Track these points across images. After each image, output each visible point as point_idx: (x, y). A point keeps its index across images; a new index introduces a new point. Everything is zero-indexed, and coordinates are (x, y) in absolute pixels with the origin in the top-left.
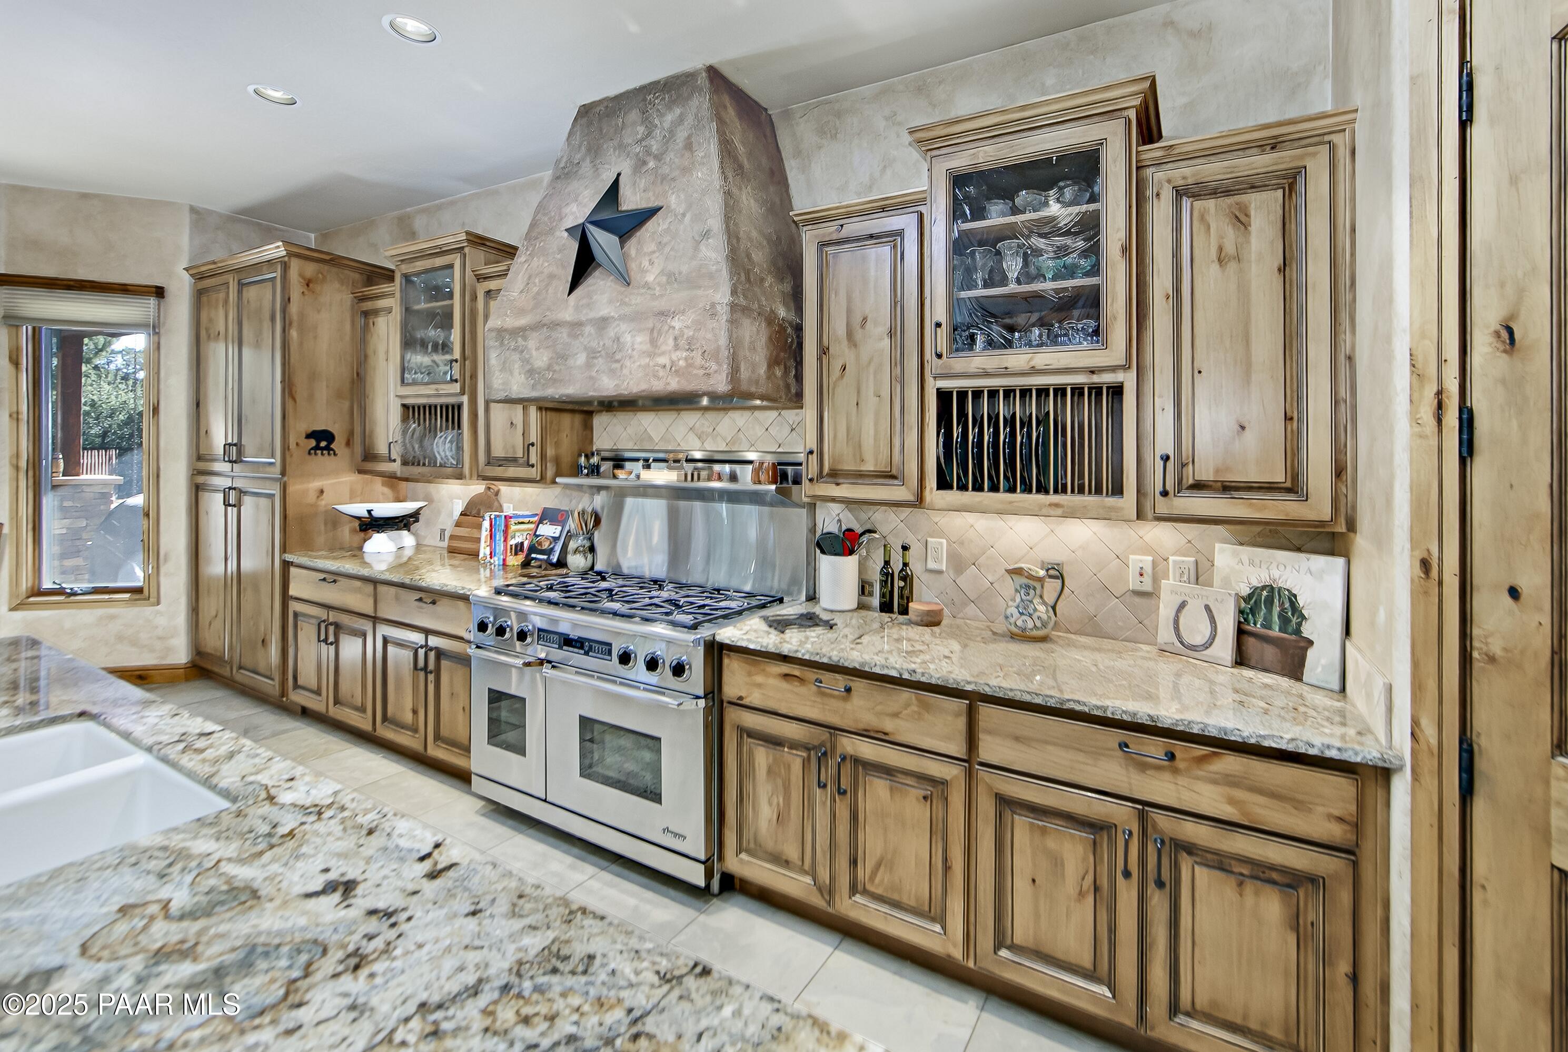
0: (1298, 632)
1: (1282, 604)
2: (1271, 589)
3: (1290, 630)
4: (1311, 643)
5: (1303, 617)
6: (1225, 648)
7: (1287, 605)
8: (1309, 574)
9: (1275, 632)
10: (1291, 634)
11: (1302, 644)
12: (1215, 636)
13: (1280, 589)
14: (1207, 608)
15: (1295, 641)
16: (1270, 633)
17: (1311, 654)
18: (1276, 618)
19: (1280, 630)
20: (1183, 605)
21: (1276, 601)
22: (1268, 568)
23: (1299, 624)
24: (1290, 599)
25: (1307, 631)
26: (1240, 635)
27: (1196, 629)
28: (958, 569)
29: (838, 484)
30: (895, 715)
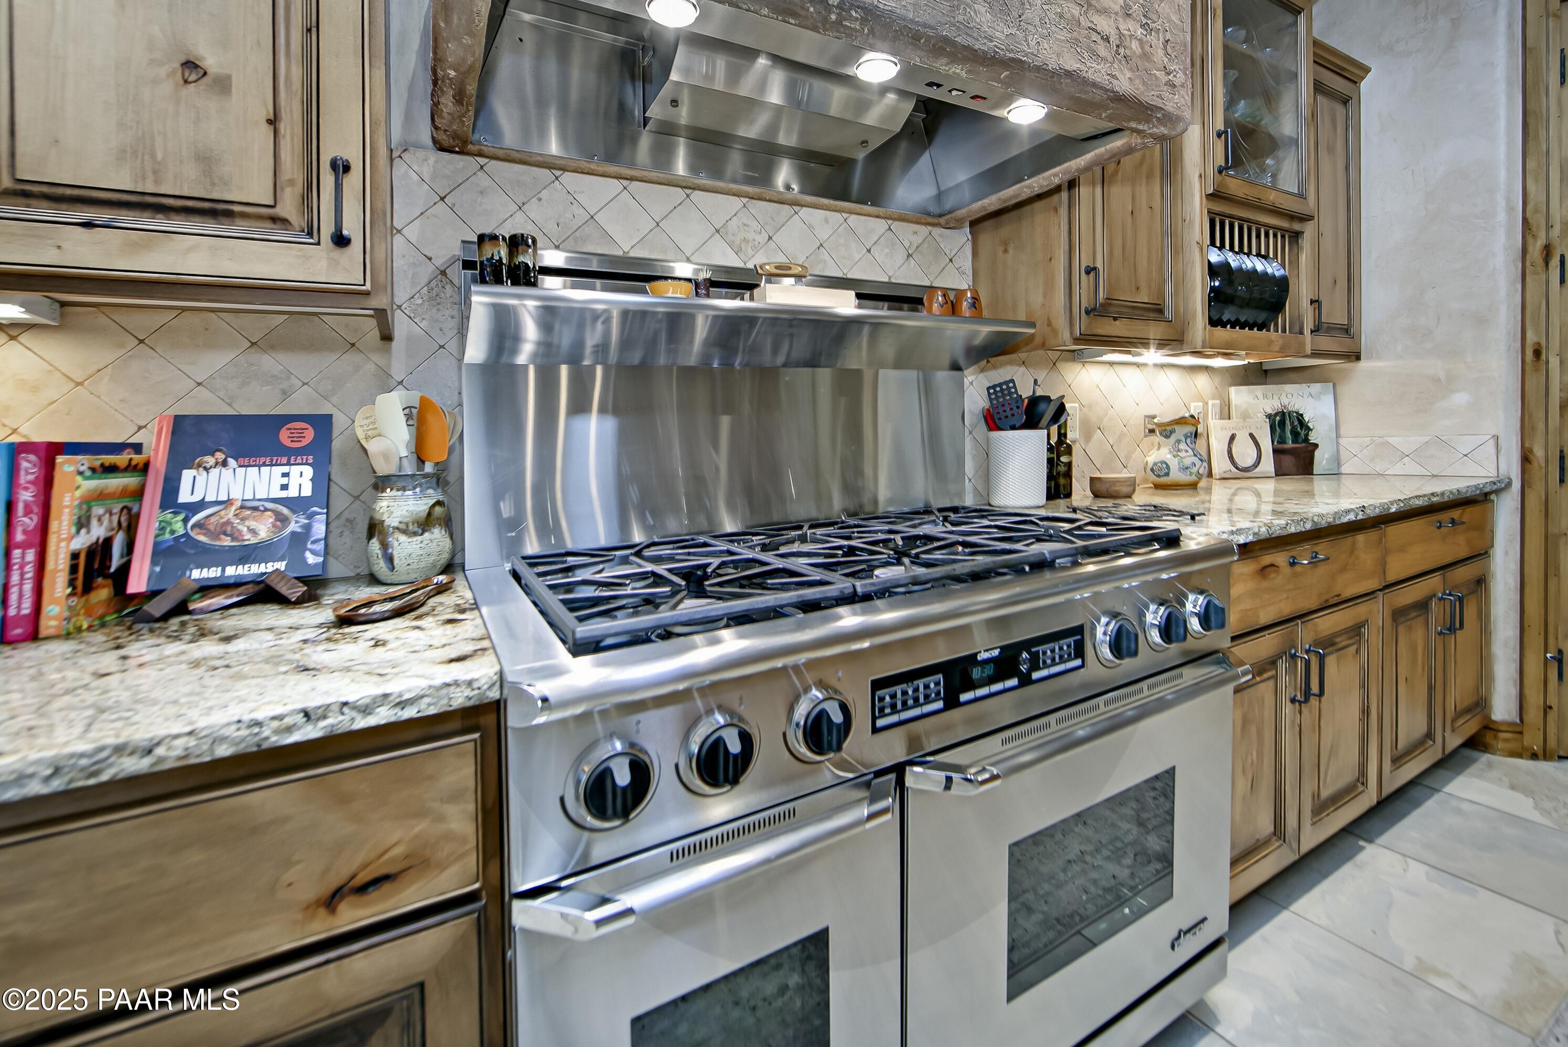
0: (1306, 440)
1: (1292, 423)
2: (1283, 413)
3: (1300, 441)
4: (1316, 446)
5: (1309, 429)
6: (1268, 464)
7: (1296, 423)
8: (1310, 397)
9: (1290, 444)
10: (1301, 443)
11: (1310, 448)
12: (1261, 455)
13: (1289, 413)
14: (1251, 435)
15: (1305, 447)
16: (1285, 446)
17: (1317, 453)
18: (1288, 435)
19: (1293, 442)
20: (1233, 438)
21: (1288, 422)
22: (1279, 398)
23: (1307, 435)
24: (1298, 419)
25: (1313, 438)
26: (1275, 451)
27: (1245, 454)
28: (1088, 436)
29: (1115, 319)
30: (1344, 569)
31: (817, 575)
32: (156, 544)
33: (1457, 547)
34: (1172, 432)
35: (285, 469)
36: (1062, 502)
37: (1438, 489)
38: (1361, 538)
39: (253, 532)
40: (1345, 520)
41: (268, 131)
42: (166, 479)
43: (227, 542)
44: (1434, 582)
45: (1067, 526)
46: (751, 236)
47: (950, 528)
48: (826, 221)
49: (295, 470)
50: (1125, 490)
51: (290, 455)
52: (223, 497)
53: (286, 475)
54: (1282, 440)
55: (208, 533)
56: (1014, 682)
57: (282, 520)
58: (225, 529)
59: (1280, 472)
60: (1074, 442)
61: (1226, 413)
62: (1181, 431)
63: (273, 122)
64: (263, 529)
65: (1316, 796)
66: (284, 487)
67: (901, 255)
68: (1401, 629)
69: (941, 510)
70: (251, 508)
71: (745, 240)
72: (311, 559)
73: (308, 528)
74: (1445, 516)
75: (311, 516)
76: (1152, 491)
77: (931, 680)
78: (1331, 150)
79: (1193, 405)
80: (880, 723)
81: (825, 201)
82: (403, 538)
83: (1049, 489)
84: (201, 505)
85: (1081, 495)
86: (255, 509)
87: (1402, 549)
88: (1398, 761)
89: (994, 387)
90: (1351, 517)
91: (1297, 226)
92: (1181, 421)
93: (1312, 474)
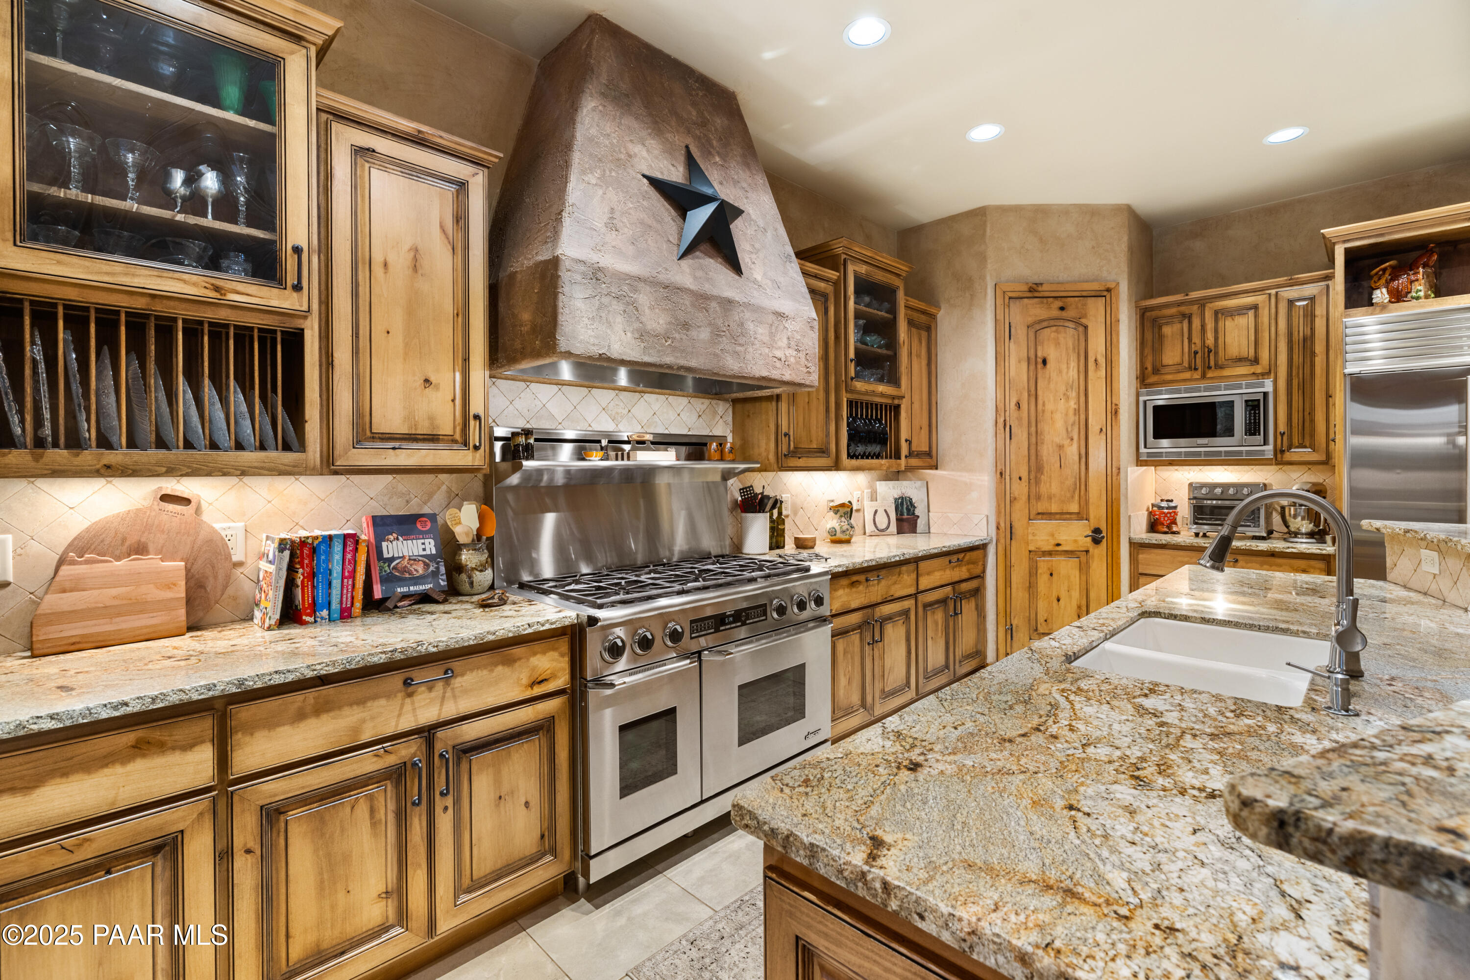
0: (914, 514)
1: (906, 504)
2: (902, 498)
3: (910, 514)
4: (918, 517)
5: (915, 507)
6: (893, 528)
7: (908, 504)
8: (915, 489)
9: (906, 516)
11: (915, 518)
12: (890, 522)
13: (905, 497)
14: (886, 511)
15: (913, 518)
16: (903, 517)
17: (919, 521)
18: (905, 510)
20: (876, 512)
21: (904, 503)
22: (900, 489)
23: (914, 511)
24: (909, 502)
25: (917, 512)
26: (897, 519)
27: (882, 522)
28: (795, 513)
29: (799, 458)
30: (895, 583)
31: (668, 585)
32: (380, 577)
33: (962, 572)
34: (838, 511)
35: (423, 541)
36: (778, 551)
37: (947, 544)
38: (904, 568)
39: (416, 570)
40: (893, 560)
41: (451, 404)
42: (377, 547)
43: (407, 576)
44: (949, 589)
45: (769, 564)
46: (620, 411)
47: (719, 566)
48: (657, 400)
49: (427, 541)
50: (810, 544)
51: (423, 535)
52: (401, 555)
53: (423, 544)
54: (902, 514)
55: (399, 571)
56: (739, 624)
57: (427, 566)
58: (405, 570)
59: (900, 531)
60: (787, 516)
61: (873, 497)
62: (842, 510)
63: (453, 400)
64: (420, 569)
65: (883, 691)
66: (424, 550)
67: (696, 416)
68: (929, 613)
69: (715, 557)
70: (413, 559)
71: (617, 413)
72: (442, 583)
73: (438, 568)
74: (954, 558)
75: (438, 563)
76: (829, 544)
77: (710, 622)
78: (919, 356)
79: (855, 493)
80: (693, 635)
81: (657, 390)
82: (477, 573)
83: (771, 544)
84: (393, 559)
85: (789, 548)
86: (415, 560)
87: (929, 574)
88: (927, 678)
89: (743, 489)
90: (897, 559)
91: (896, 402)
92: (843, 505)
93: (916, 533)
